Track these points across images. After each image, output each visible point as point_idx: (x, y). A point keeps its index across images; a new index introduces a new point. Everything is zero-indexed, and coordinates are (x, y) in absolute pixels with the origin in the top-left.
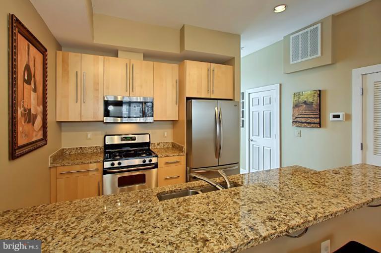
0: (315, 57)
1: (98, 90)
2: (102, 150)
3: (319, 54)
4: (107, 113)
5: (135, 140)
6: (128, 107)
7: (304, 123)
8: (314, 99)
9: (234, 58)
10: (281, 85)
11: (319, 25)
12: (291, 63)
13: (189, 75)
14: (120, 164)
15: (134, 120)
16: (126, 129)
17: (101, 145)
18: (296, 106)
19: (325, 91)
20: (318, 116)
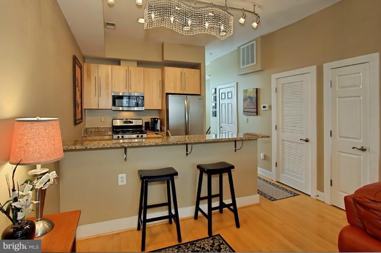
0: (253, 64)
1: (108, 88)
2: (111, 129)
3: (255, 63)
4: (114, 104)
5: (132, 123)
6: (128, 100)
7: (249, 112)
8: (254, 95)
9: (200, 64)
10: (237, 83)
11: (254, 42)
12: (241, 67)
13: (168, 76)
14: (122, 137)
15: (132, 109)
16: (126, 115)
17: (110, 126)
18: (245, 100)
19: (259, 89)
20: (256, 107)
